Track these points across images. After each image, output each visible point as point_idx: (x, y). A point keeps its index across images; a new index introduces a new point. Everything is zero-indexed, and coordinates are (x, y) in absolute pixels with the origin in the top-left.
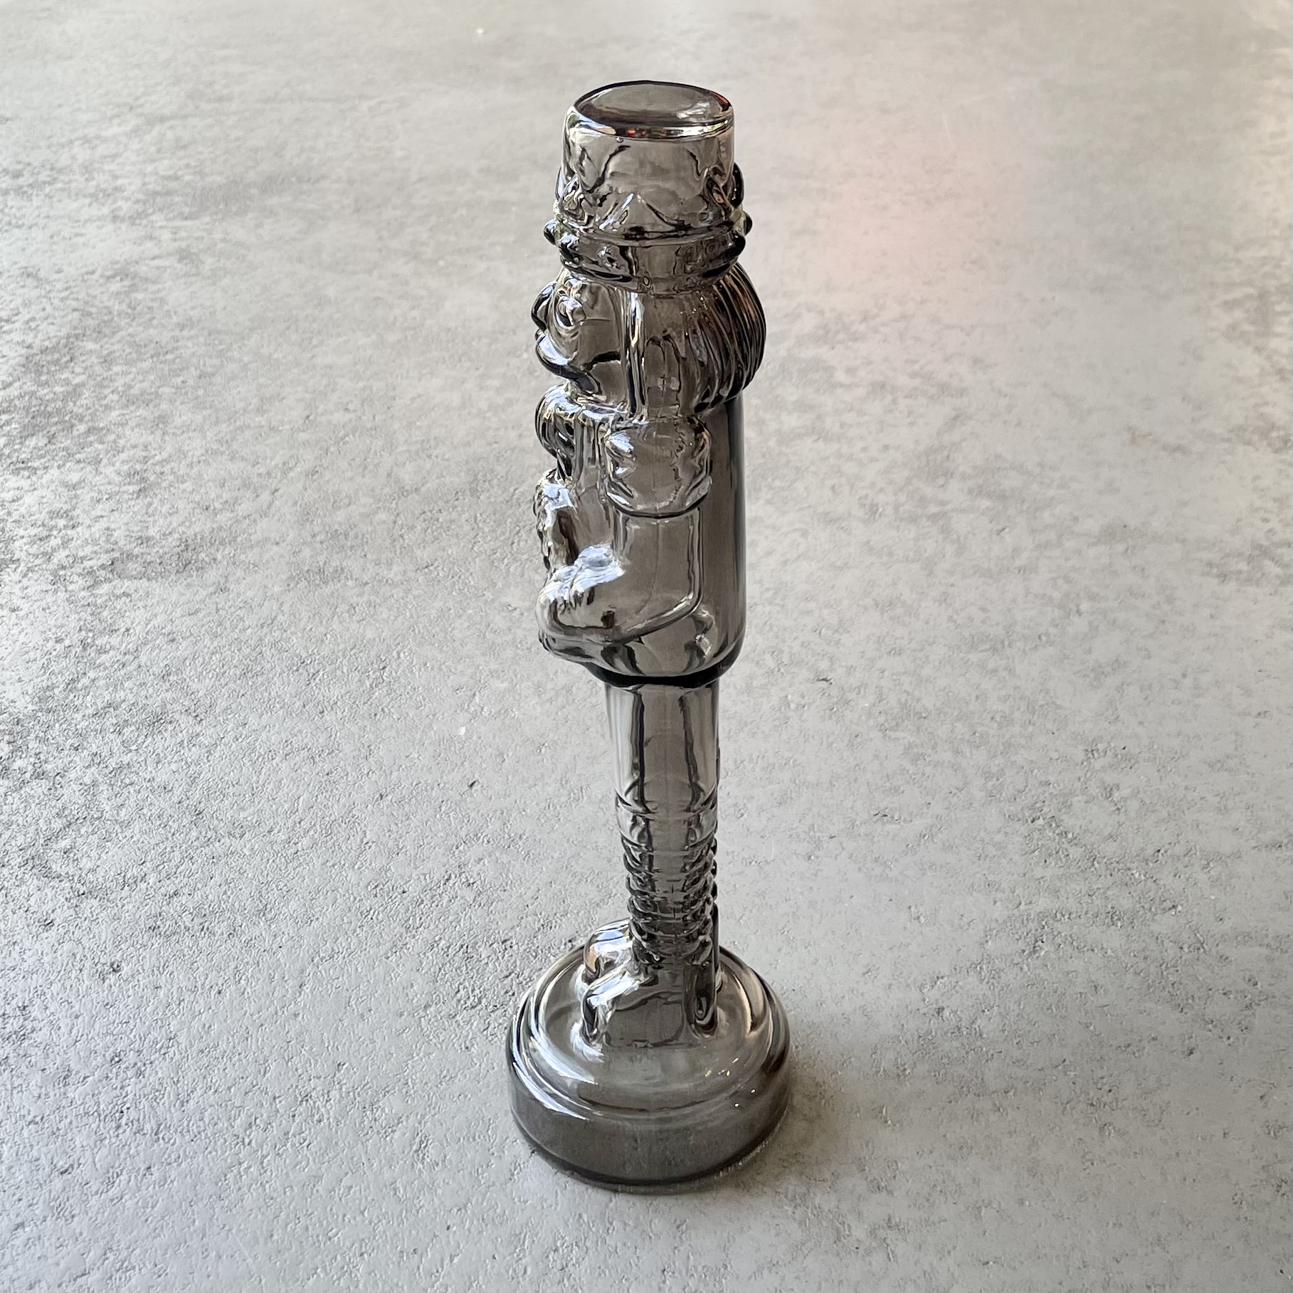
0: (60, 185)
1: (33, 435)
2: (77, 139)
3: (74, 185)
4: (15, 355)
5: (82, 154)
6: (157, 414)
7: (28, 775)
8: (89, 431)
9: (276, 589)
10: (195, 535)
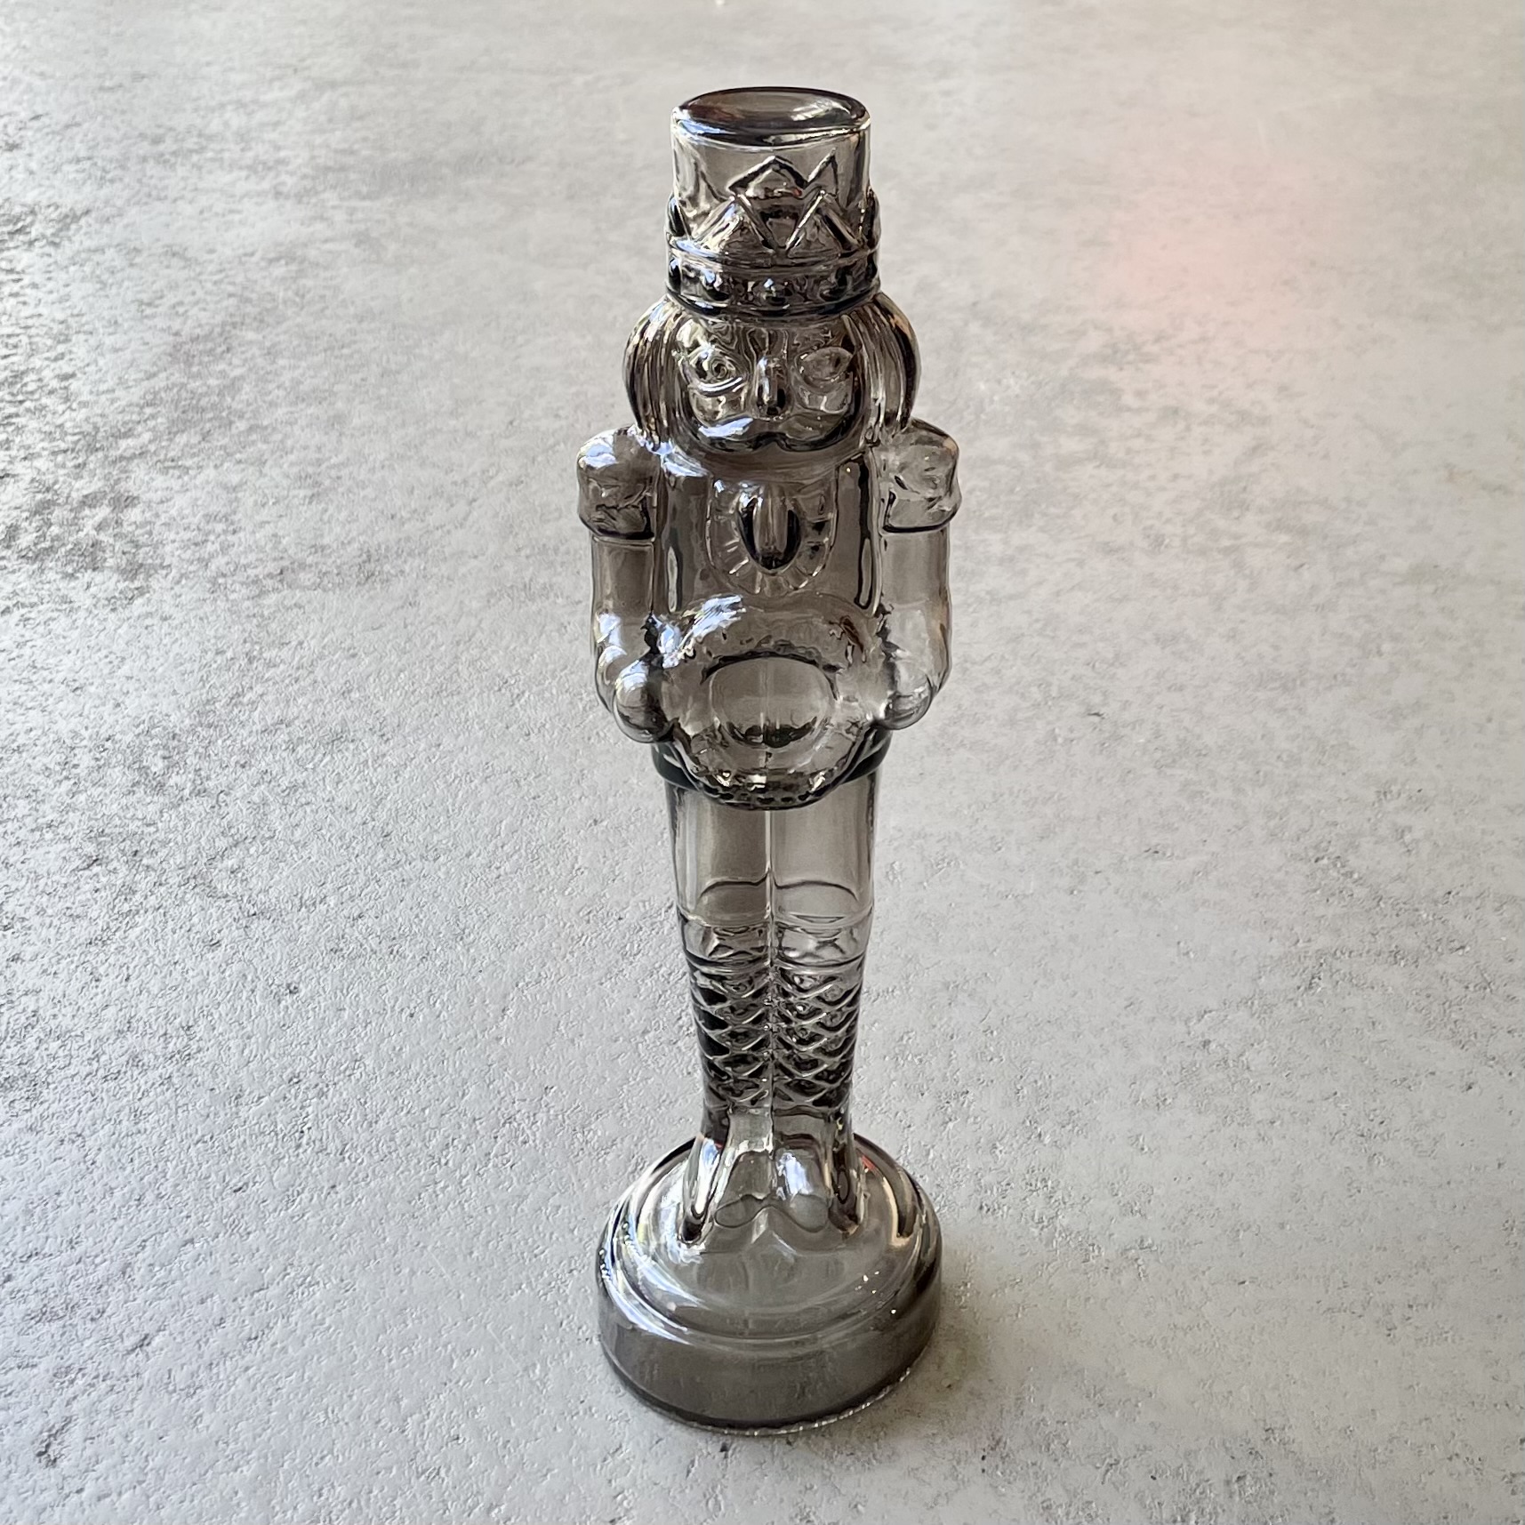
0: (210, 154)
1: (183, 431)
2: (230, 103)
3: (226, 155)
4: (161, 342)
5: (236, 120)
6: (331, 413)
7: (187, 792)
8: (251, 429)
9: (475, 605)
10: (379, 545)
